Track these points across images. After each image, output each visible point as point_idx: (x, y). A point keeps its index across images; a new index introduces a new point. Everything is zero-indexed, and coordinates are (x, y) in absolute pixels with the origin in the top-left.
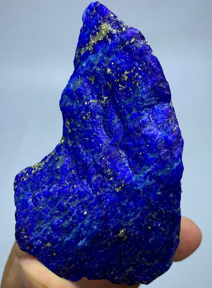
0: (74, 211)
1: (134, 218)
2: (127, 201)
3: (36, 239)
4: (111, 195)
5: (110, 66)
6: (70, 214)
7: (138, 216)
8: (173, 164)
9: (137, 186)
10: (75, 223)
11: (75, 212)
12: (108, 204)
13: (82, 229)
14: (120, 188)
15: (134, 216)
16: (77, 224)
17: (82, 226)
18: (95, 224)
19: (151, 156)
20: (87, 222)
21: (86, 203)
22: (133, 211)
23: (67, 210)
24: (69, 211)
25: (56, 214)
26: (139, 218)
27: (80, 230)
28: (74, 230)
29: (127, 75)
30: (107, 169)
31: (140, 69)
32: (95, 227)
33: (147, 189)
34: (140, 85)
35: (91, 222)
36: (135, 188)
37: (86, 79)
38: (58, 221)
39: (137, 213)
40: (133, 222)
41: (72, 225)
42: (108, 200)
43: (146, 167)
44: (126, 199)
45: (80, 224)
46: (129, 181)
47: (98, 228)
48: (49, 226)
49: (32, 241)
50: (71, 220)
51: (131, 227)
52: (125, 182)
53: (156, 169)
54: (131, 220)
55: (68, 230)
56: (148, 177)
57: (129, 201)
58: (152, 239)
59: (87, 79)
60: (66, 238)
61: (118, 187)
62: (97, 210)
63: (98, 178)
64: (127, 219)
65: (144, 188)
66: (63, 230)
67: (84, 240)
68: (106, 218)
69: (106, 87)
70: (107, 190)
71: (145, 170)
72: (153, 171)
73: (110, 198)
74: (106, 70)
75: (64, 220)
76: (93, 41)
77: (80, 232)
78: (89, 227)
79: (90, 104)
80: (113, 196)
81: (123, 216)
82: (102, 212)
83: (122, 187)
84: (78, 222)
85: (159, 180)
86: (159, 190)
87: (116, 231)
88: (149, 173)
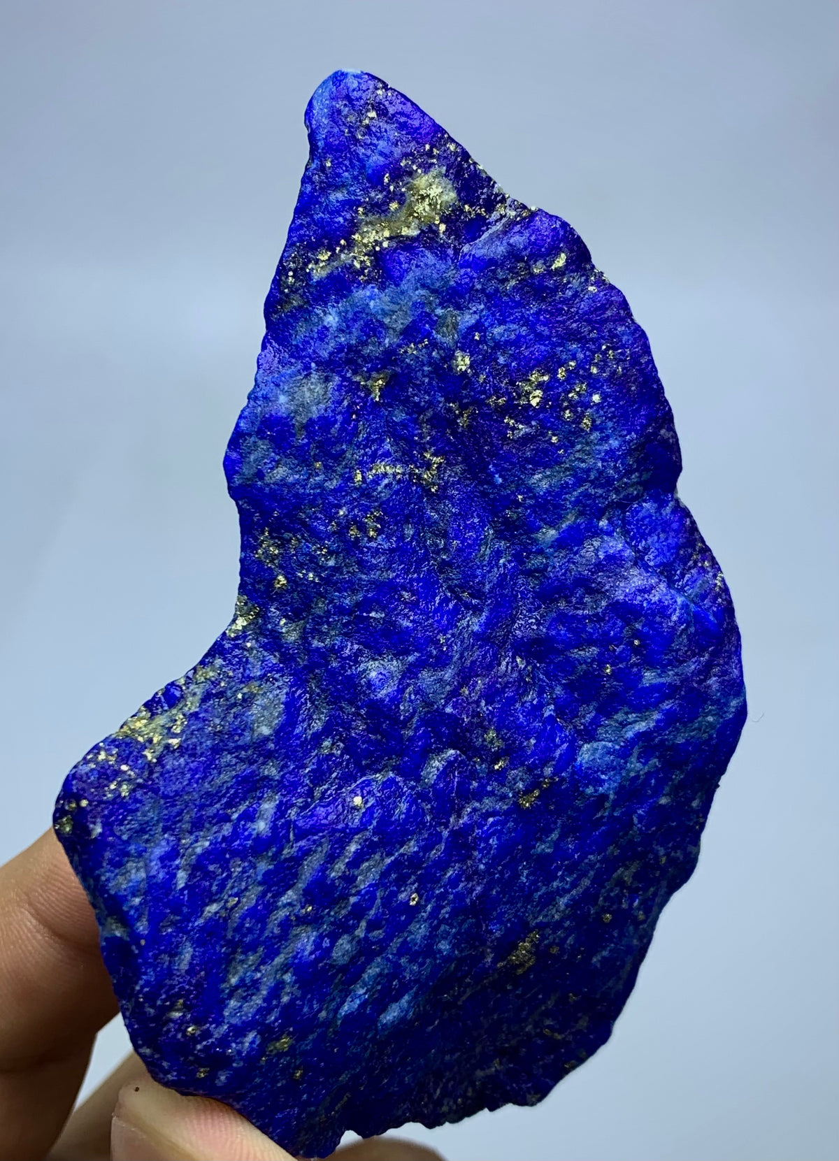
0: (373, 898)
1: (574, 892)
2: (554, 836)
3: (239, 1031)
4: (503, 823)
5: (466, 343)
6: (358, 912)
7: (586, 882)
8: (726, 704)
9: (601, 782)
10: (380, 942)
11: (378, 901)
12: (494, 858)
13: (403, 961)
14: (536, 793)
15: (574, 885)
16: (384, 944)
17: (404, 949)
18: (445, 936)
19: (649, 677)
20: (419, 931)
21: (415, 861)
22: (570, 870)
23: (345, 897)
24: (353, 900)
25: (303, 921)
26: (587, 889)
27: (397, 966)
28: (372, 971)
29: (540, 385)
30: (486, 730)
31: (594, 370)
32: (444, 946)
33: (631, 792)
34: (594, 428)
35: (434, 929)
36: (590, 790)
37: (344, 378)
38: (317, 945)
39: (584, 874)
40: (567, 906)
41: (366, 951)
42: (493, 841)
43: (632, 717)
44: (552, 831)
45: (396, 943)
46: (564, 770)
47: (454, 947)
48: (285, 968)
49: (224, 1042)
50: (360, 932)
51: (558, 925)
52: (555, 774)
53: (670, 719)
54: (562, 902)
55: (352, 972)
56: (636, 751)
57: (563, 837)
58: (605, 953)
59: (349, 380)
60: (343, 1002)
61: (528, 791)
62: (454, 882)
63: (450, 764)
64: (549, 899)
65: (620, 791)
66: (335, 976)
67: (406, 997)
68: (483, 910)
69: (443, 422)
70: (488, 803)
71: (623, 725)
72: (660, 727)
73: (499, 834)
75: (334, 937)
76: (373, 235)
77: (397, 970)
78: (428, 949)
79: (378, 479)
80: (511, 824)
81: (537, 889)
82: (472, 890)
83: (542, 792)
84: (389, 937)
85: (673, 757)
86: (667, 789)
87: (506, 946)
88: (639, 736)
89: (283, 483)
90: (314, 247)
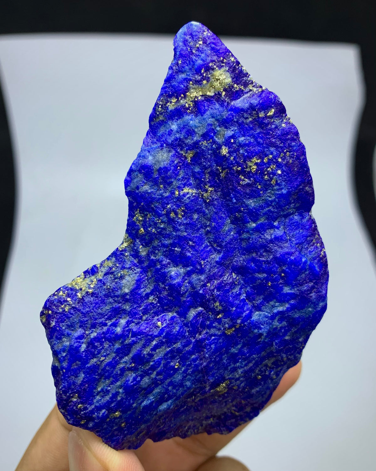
0: (160, 364)
1: (245, 368)
2: (239, 346)
3: (99, 408)
4: (218, 339)
5: (227, 143)
6: (153, 368)
7: (251, 365)
8: (318, 304)
9: (261, 329)
10: (161, 380)
11: (162, 365)
12: (213, 352)
13: (170, 388)
14: (233, 329)
15: (246, 365)
16: (162, 381)
17: (171, 384)
18: (189, 380)
19: (287, 290)
20: (178, 377)
21: (179, 351)
22: (245, 360)
23: (148, 361)
24: (151, 363)
25: (130, 369)
26: (251, 367)
27: (167, 390)
28: (157, 390)
29: (256, 164)
30: (215, 302)
31: (280, 160)
32: (188, 384)
33: (273, 334)
34: (277, 184)
35: (184, 377)
36: (256, 331)
37: (177, 152)
38: (135, 379)
39: (250, 362)
40: (242, 373)
41: (155, 383)
42: (213, 346)
43: (277, 304)
44: (238, 344)
45: (168, 381)
46: (246, 321)
47: (192, 384)
48: (120, 387)
49: (92, 412)
50: (153, 376)
51: (238, 379)
52: (242, 322)
53: (293, 308)
54: (240, 371)
55: (149, 390)
56: (277, 318)
57: (242, 347)
58: (258, 389)
59: (178, 153)
60: (143, 401)
61: (230, 328)
62: (195, 360)
63: (199, 314)
64: (235, 370)
65: (269, 333)
66: (141, 391)
67: (170, 401)
68: (207, 370)
69: (214, 174)
70: (213, 331)
71: (273, 306)
72: (288, 310)
73: (216, 344)
74: (219, 147)
75: (142, 377)
76: (195, 93)
77: (167, 391)
78: (181, 385)
79: (184, 195)
80: (221, 341)
81: (230, 365)
82: (202, 364)
83: (236, 329)
84: (165, 378)
85: (292, 322)
86: (289, 334)
87: (215, 384)
88: (279, 313)
89: (146, 192)
90: (170, 96)
